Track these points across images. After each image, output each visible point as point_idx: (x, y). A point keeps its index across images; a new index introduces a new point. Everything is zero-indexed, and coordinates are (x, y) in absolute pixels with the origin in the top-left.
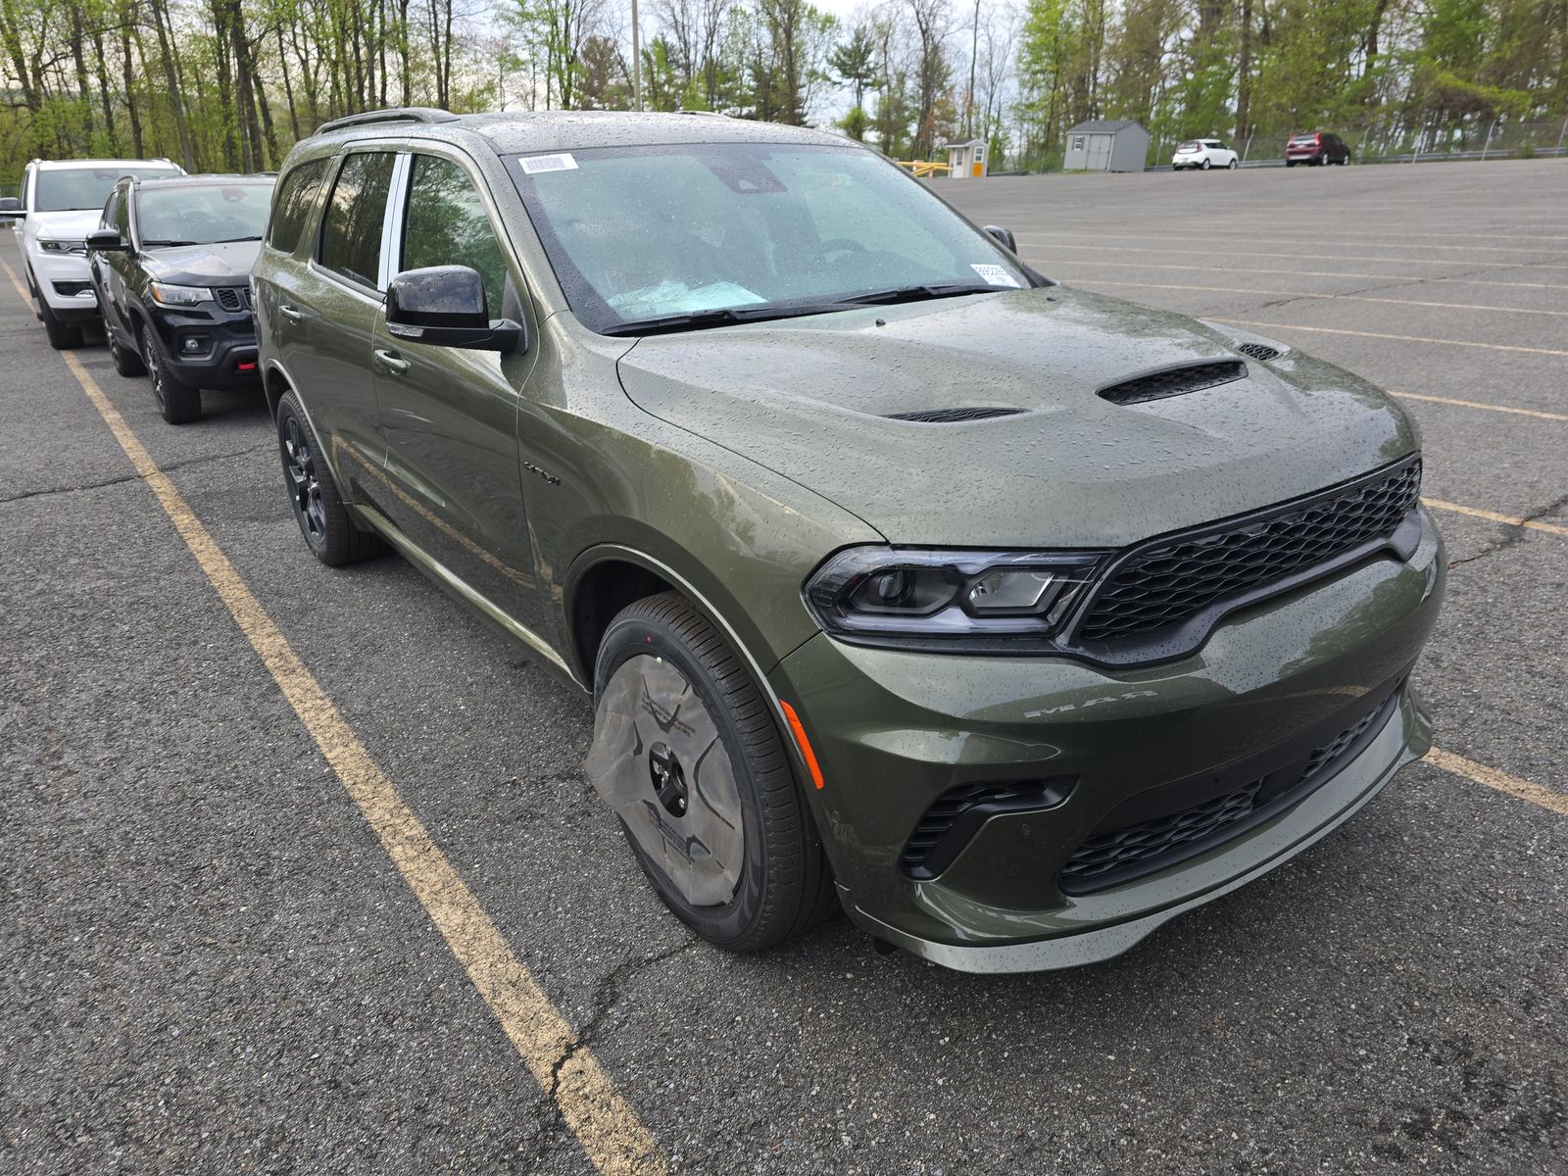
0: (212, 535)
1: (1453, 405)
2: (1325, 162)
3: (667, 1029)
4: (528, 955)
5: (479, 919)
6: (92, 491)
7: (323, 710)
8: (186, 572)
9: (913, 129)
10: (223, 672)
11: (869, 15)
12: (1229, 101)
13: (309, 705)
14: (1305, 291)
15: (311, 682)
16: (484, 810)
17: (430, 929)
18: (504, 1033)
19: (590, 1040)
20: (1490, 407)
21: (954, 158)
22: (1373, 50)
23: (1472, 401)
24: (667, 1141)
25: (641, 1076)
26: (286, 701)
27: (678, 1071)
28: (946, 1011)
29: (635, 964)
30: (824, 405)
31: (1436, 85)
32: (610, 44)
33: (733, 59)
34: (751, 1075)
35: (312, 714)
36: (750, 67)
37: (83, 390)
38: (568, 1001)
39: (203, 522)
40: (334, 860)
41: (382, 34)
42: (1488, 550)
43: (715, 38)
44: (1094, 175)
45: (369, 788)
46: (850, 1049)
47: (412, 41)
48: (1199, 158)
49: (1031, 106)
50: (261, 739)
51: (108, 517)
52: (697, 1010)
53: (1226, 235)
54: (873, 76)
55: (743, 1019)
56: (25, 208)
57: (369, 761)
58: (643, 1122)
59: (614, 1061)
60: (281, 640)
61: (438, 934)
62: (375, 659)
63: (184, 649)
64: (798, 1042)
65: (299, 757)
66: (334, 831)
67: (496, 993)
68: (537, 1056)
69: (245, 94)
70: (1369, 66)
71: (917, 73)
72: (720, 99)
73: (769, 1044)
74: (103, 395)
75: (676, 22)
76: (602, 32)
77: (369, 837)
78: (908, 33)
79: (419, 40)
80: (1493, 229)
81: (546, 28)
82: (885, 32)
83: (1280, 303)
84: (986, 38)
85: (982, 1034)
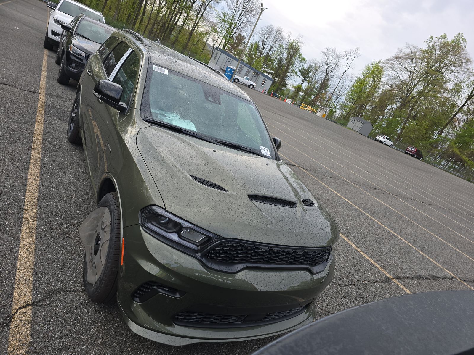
0: (45, 118)
1: (399, 238)
2: (415, 157)
3: (57, 312)
4: (37, 274)
5: (31, 258)
6: (22, 91)
7: (35, 180)
8: (29, 125)
9: (313, 97)
10: (17, 157)
11: (315, 63)
12: (398, 129)
13: (33, 177)
14: (385, 189)
15: (38, 171)
16: (56, 228)
17: (16, 254)
18: (13, 292)
19: (35, 305)
20: (408, 243)
21: (319, 110)
22: (441, 134)
23: (404, 239)
24: (33, 342)
25: (40, 322)
26: (28, 173)
27: (51, 324)
28: (136, 341)
29: (63, 290)
30: (178, 165)
31: (452, 151)
32: (244, 38)
33: (274, 57)
34: (70, 335)
35: (32, 180)
36: (278, 61)
37: (42, 62)
38: (37, 292)
39: (45, 114)
40: (5, 223)
41: (184, 7)
42: (377, 282)
43: (272, 49)
44: (353, 132)
45: (30, 208)
46: (102, 340)
47: (191, 13)
48: (383, 140)
49: (346, 106)
50: (12, 181)
51: (21, 100)
52: (70, 310)
53: (376, 164)
54: (309, 79)
55: (80, 318)
56: (56, 8)
57: (36, 200)
58: (31, 335)
59: (36, 314)
60: (40, 156)
61: (17, 257)
62: (61, 173)
63: (12, 146)
64: (90, 331)
65: (19, 190)
66: (12, 215)
67: (20, 280)
68: (17, 303)
69: (140, 5)
70: (438, 138)
71: (320, 83)
72: (266, 65)
73: (82, 329)
74: (46, 66)
75: (264, 41)
76: (243, 34)
77: (20, 222)
78: (323, 73)
79: (193, 13)
80: (446, 196)
81: (228, 26)
82: (317, 69)
83: (375, 189)
84: (342, 83)
85: (141, 352)
